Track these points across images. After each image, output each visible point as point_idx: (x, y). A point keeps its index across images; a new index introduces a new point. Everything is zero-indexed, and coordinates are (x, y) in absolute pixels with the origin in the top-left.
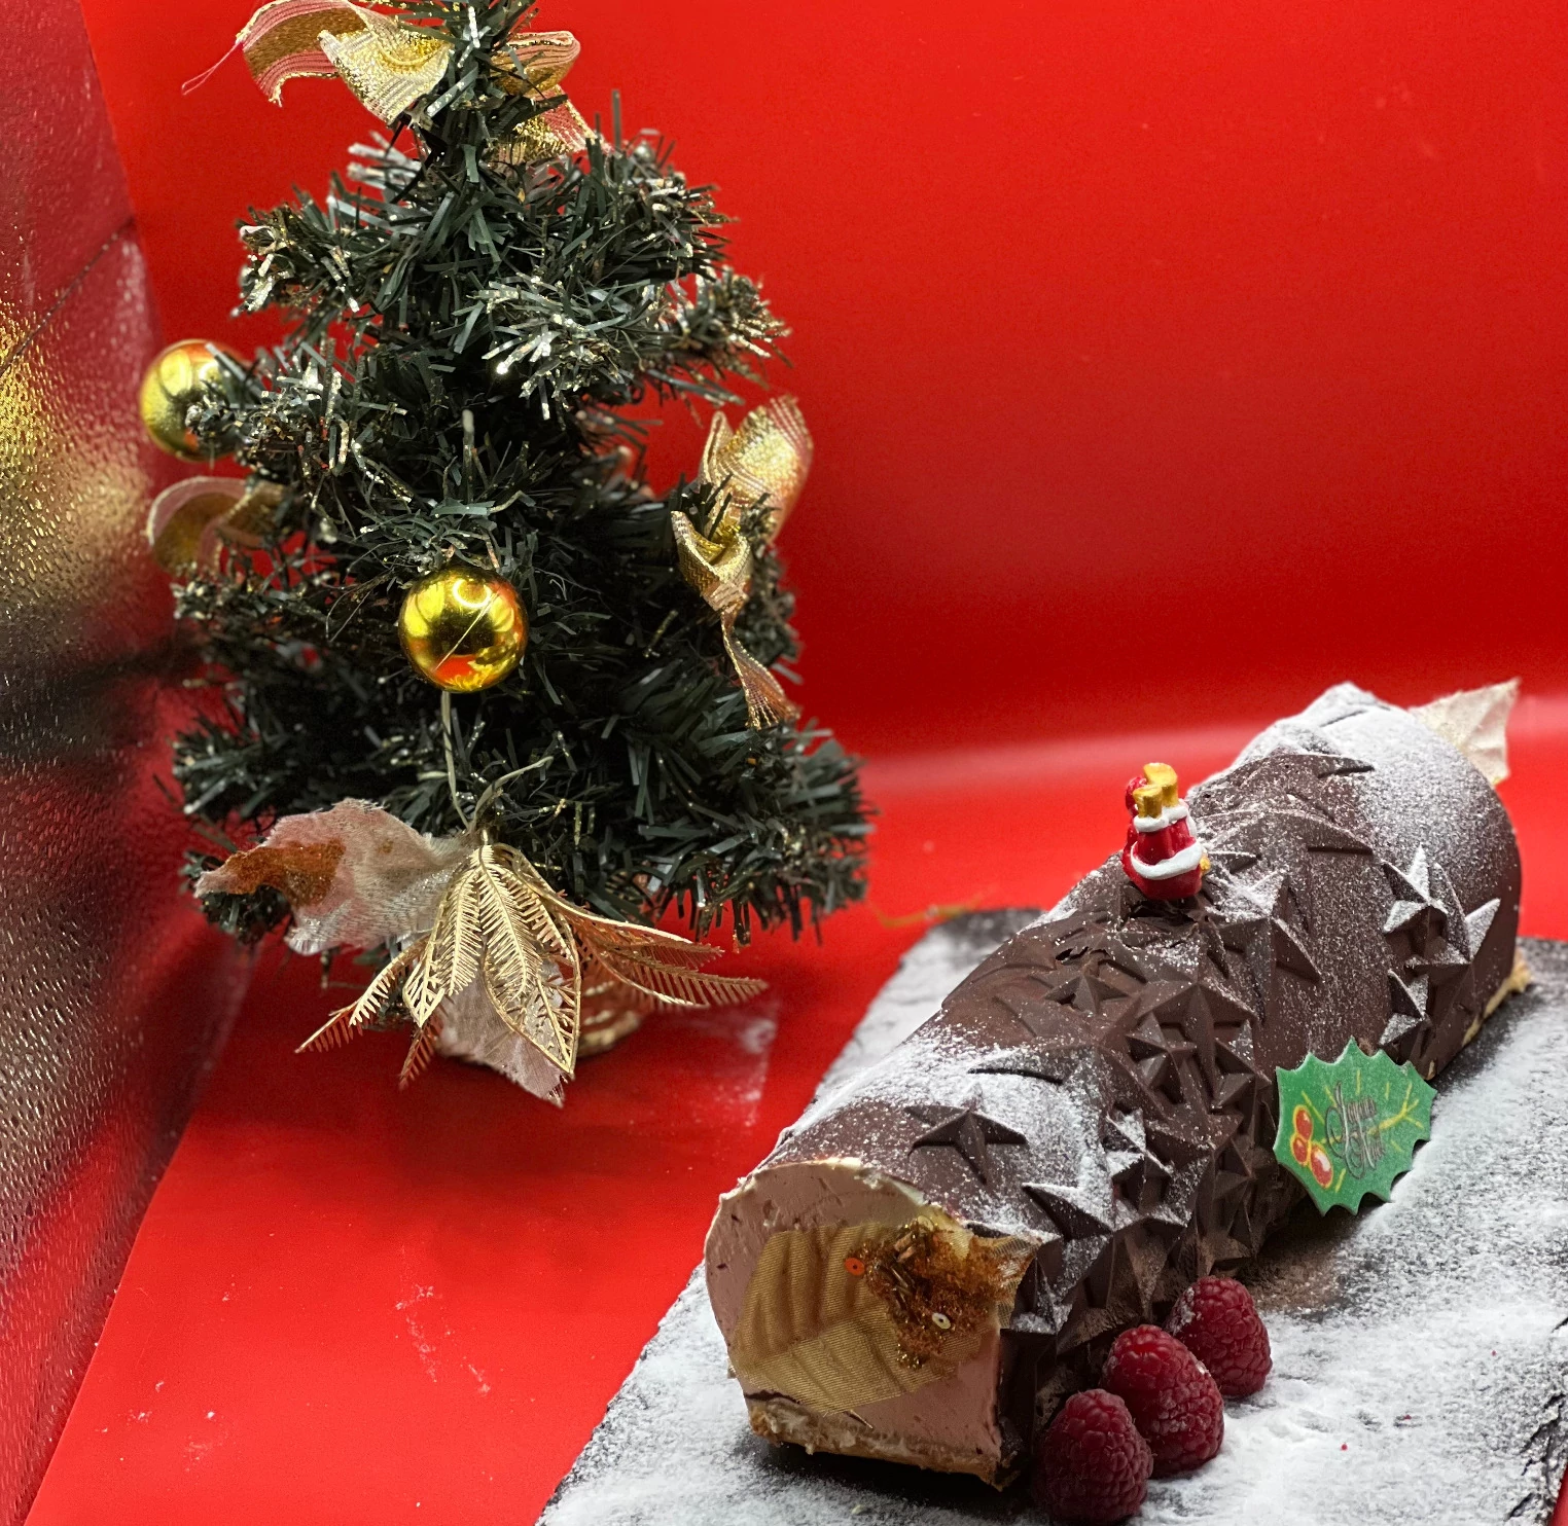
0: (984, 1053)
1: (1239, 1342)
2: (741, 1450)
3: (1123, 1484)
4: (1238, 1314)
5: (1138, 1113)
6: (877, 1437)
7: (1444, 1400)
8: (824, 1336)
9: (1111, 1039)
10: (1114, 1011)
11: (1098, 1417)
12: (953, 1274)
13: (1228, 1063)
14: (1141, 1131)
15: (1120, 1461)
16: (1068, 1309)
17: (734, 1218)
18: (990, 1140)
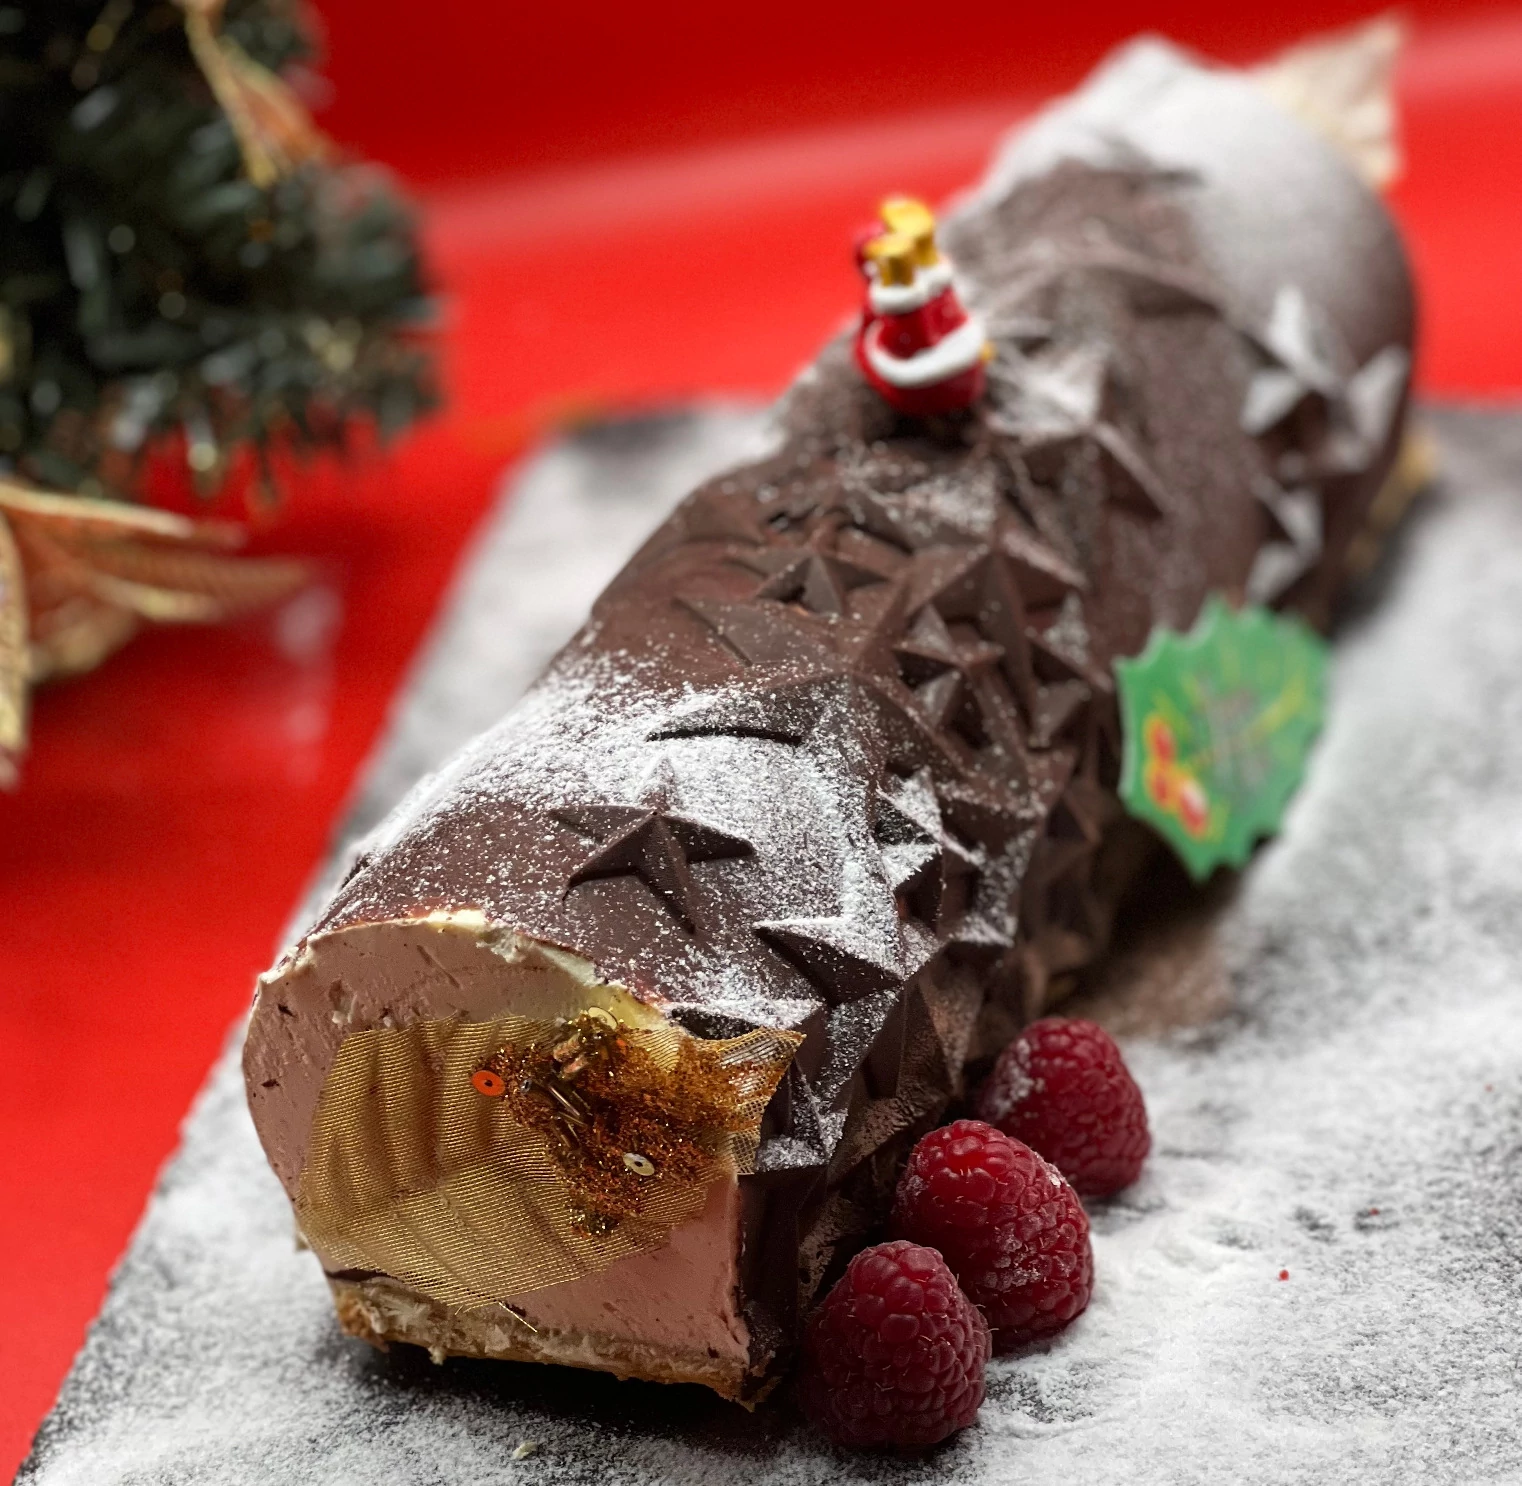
0: (669, 702)
1: (1105, 1119)
2: (327, 1352)
3: (951, 1389)
4: (1102, 1074)
5: (925, 773)
6: (544, 1334)
7: (1428, 1176)
8: (448, 1187)
9: (872, 658)
10: (870, 610)
11: (905, 1290)
12: (655, 1093)
13: (1051, 669)
14: (933, 806)
15: (944, 1355)
16: (841, 1117)
17: (284, 1009)
18: (694, 856)
